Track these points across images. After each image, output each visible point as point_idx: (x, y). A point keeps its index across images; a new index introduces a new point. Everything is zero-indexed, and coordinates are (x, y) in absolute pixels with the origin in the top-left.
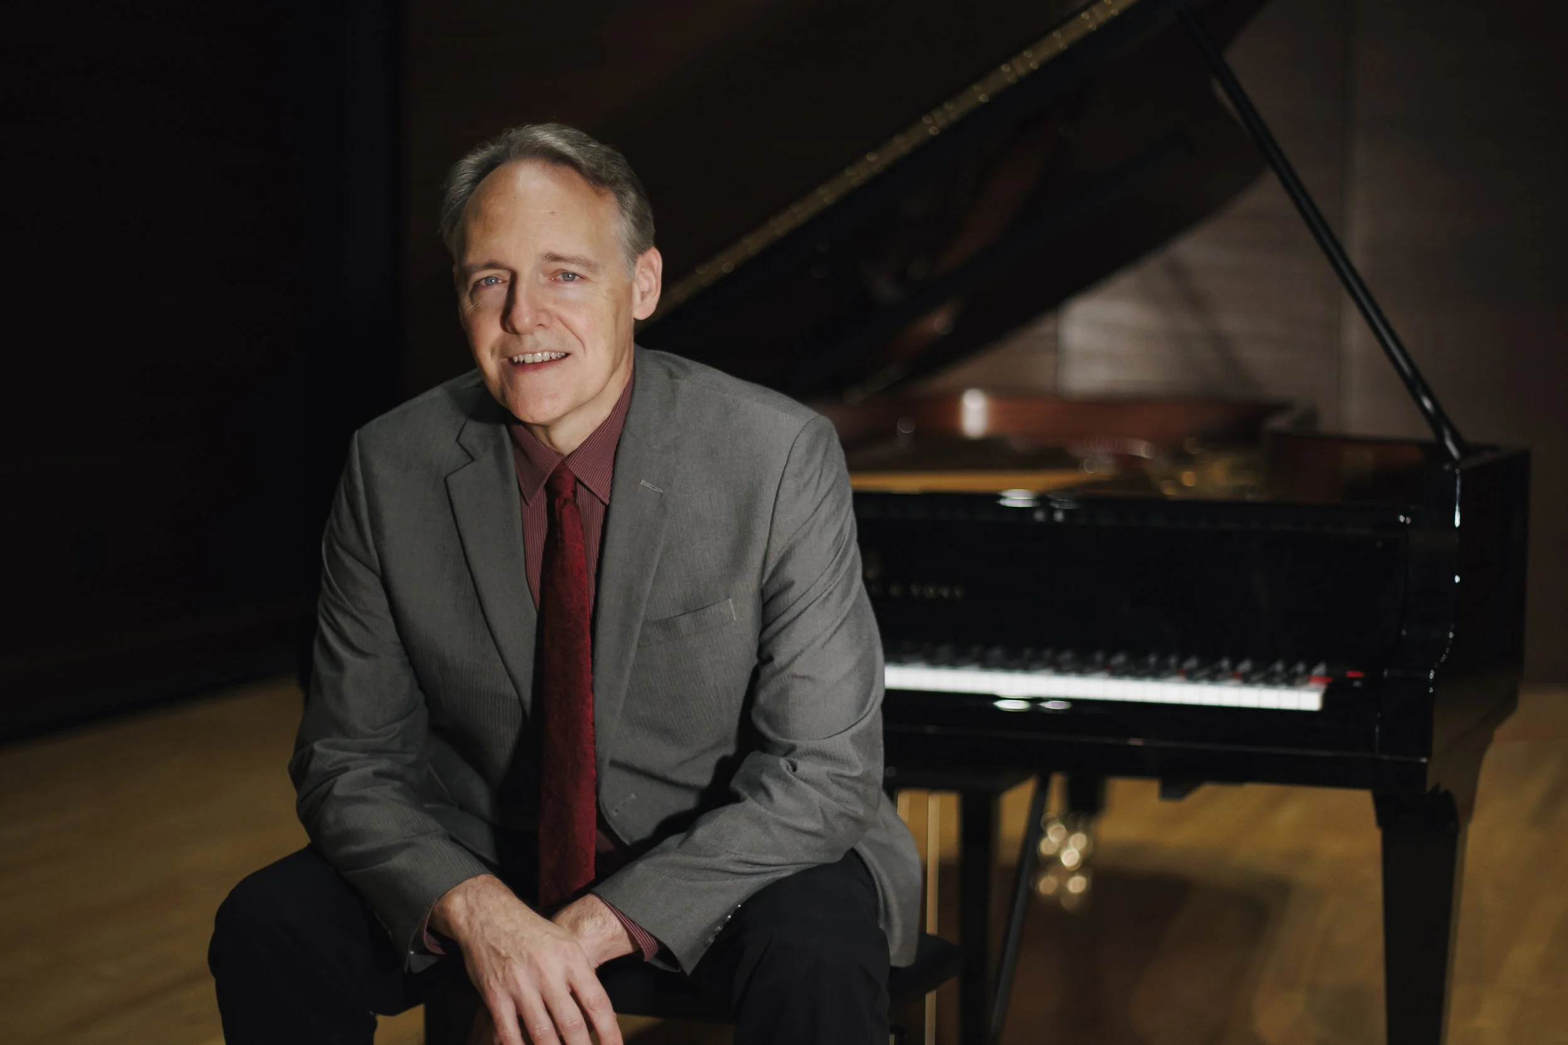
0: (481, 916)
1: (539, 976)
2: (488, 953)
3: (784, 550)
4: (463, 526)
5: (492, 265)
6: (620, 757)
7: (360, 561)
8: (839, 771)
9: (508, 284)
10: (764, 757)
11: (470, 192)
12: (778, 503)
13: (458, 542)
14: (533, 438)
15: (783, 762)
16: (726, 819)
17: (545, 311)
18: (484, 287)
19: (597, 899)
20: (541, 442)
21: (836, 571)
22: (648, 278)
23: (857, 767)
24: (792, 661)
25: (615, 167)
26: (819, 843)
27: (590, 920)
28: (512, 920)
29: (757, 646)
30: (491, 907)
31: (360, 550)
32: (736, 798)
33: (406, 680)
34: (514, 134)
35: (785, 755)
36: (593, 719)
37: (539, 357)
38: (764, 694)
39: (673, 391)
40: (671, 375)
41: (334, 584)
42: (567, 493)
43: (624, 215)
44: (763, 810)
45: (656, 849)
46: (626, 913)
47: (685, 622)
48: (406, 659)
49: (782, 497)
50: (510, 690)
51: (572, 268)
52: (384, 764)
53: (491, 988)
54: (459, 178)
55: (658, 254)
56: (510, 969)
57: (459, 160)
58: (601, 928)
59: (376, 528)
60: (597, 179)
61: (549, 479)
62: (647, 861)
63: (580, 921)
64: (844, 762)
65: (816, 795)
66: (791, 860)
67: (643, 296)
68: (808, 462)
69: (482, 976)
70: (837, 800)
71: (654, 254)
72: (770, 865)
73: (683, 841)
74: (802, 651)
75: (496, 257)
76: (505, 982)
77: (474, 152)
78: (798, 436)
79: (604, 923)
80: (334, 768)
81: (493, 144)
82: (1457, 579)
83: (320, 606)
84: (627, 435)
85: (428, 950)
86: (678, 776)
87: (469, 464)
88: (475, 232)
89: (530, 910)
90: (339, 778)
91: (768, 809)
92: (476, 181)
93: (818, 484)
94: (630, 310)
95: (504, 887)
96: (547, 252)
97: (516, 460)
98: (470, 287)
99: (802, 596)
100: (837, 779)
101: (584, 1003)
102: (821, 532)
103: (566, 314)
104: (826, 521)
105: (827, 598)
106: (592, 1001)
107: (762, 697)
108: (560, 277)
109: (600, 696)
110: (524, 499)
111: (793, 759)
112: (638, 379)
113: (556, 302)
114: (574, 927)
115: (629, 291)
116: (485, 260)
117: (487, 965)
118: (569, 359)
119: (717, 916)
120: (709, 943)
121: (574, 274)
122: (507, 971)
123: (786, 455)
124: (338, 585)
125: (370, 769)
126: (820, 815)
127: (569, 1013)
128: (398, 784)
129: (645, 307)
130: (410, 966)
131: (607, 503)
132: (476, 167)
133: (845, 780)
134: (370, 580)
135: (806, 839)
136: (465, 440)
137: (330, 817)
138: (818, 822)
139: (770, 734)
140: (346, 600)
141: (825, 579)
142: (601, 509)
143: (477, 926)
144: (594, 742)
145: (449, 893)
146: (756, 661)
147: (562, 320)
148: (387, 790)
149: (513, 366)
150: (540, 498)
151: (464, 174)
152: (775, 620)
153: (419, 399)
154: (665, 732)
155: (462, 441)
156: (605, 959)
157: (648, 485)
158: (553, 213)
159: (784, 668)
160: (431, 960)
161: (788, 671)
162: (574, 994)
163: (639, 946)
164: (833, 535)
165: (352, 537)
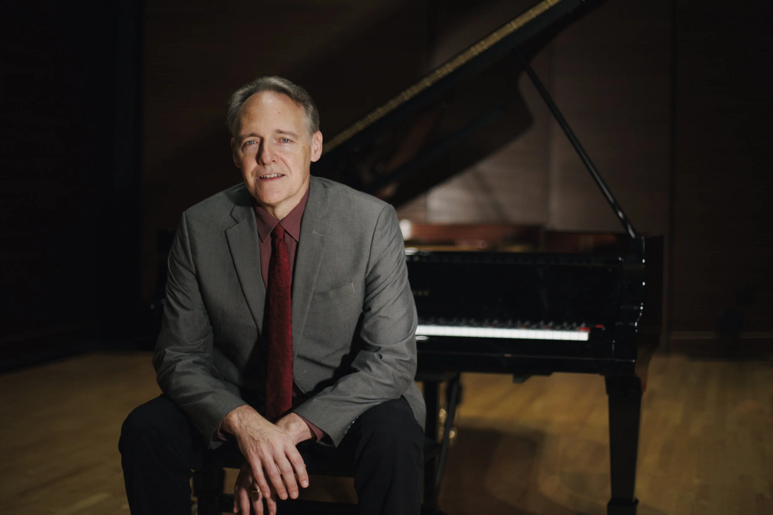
0: (245, 422)
1: (272, 448)
2: (249, 439)
3: (376, 262)
4: (233, 252)
5: (253, 135)
6: (302, 353)
7: (186, 268)
8: (400, 358)
9: (259, 144)
10: (367, 353)
11: (240, 105)
12: (373, 241)
13: (231, 259)
14: (266, 213)
15: (376, 355)
16: (352, 379)
17: (275, 155)
18: (248, 145)
19: (296, 415)
20: (270, 214)
21: (398, 271)
22: (317, 144)
23: (408, 356)
24: (379, 310)
25: (304, 95)
26: (392, 390)
27: (293, 423)
28: (259, 424)
29: (363, 304)
30: (249, 419)
31: (186, 263)
32: (355, 371)
33: (206, 321)
34: (260, 81)
35: (376, 351)
36: (292, 335)
37: (272, 176)
38: (367, 325)
39: (326, 193)
40: (325, 187)
41: (174, 279)
42: (281, 237)
43: (308, 115)
44: (368, 375)
45: (320, 393)
46: (309, 420)
47: (332, 293)
48: (206, 311)
49: (375, 238)
50: (252, 323)
51: (288, 137)
52: (197, 358)
53: (250, 454)
54: (235, 100)
55: (321, 134)
56: (260, 446)
57: (235, 92)
58: (299, 427)
59: (194, 253)
60: (297, 100)
61: (272, 231)
62: (317, 398)
63: (289, 424)
64: (403, 354)
65: (390, 369)
66: (380, 397)
67: (315, 152)
68: (386, 224)
69: (246, 450)
70: (400, 371)
71: (319, 134)
72: (371, 399)
73: (334, 388)
74: (384, 306)
75: (254, 131)
76: (257, 451)
77: (242, 88)
78: (381, 212)
79: (300, 425)
80: (175, 360)
81: (250, 85)
82: (644, 284)
83: (167, 289)
84: (306, 211)
85: (220, 439)
86: (326, 362)
87: (235, 225)
88: (245, 121)
89: (266, 420)
90: (177, 364)
91: (370, 375)
92: (243, 100)
93: (390, 233)
94: (310, 157)
95: (255, 410)
96: (277, 129)
97: (257, 222)
98: (242, 145)
99: (384, 281)
100: (400, 362)
101: (292, 461)
102: (392, 253)
103: (285, 157)
104: (394, 249)
105: (394, 283)
106: (295, 460)
107: (366, 326)
108: (282, 141)
109: (294, 326)
110: (261, 240)
111: (380, 353)
112: (311, 187)
113: (280, 152)
114: (287, 427)
115: (310, 148)
116: (250, 133)
117: (249, 444)
118: (284, 177)
119: (349, 421)
120: (345, 433)
121: (288, 140)
122: (258, 446)
123: (376, 220)
124: (176, 279)
125: (191, 360)
126: (392, 377)
127: (286, 465)
128: (203, 367)
129: (316, 157)
130: (211, 446)
131: (298, 241)
132: (243, 95)
133: (402, 362)
134: (190, 277)
135: (386, 388)
136: (234, 214)
137: (174, 381)
138: (392, 380)
139: (369, 342)
140: (179, 285)
141: (393, 274)
142: (294, 244)
143: (243, 427)
144: (292, 346)
145: (230, 413)
146: (361, 311)
147: (283, 160)
148: (198, 370)
149: (261, 179)
150: (268, 239)
151: (237, 98)
152: (371, 293)
153: (212, 197)
154: (321, 342)
155: (233, 214)
156: (300, 441)
157: (316, 233)
158: (279, 113)
159: (375, 314)
160: (220, 444)
161: (377, 315)
162: (287, 457)
163: (315, 435)
164: (397, 255)
165: (183, 258)
